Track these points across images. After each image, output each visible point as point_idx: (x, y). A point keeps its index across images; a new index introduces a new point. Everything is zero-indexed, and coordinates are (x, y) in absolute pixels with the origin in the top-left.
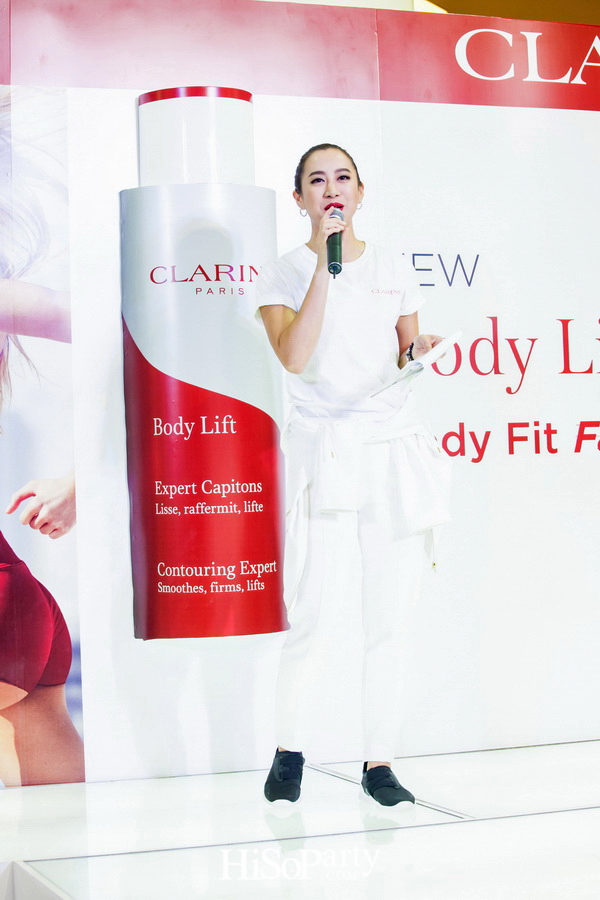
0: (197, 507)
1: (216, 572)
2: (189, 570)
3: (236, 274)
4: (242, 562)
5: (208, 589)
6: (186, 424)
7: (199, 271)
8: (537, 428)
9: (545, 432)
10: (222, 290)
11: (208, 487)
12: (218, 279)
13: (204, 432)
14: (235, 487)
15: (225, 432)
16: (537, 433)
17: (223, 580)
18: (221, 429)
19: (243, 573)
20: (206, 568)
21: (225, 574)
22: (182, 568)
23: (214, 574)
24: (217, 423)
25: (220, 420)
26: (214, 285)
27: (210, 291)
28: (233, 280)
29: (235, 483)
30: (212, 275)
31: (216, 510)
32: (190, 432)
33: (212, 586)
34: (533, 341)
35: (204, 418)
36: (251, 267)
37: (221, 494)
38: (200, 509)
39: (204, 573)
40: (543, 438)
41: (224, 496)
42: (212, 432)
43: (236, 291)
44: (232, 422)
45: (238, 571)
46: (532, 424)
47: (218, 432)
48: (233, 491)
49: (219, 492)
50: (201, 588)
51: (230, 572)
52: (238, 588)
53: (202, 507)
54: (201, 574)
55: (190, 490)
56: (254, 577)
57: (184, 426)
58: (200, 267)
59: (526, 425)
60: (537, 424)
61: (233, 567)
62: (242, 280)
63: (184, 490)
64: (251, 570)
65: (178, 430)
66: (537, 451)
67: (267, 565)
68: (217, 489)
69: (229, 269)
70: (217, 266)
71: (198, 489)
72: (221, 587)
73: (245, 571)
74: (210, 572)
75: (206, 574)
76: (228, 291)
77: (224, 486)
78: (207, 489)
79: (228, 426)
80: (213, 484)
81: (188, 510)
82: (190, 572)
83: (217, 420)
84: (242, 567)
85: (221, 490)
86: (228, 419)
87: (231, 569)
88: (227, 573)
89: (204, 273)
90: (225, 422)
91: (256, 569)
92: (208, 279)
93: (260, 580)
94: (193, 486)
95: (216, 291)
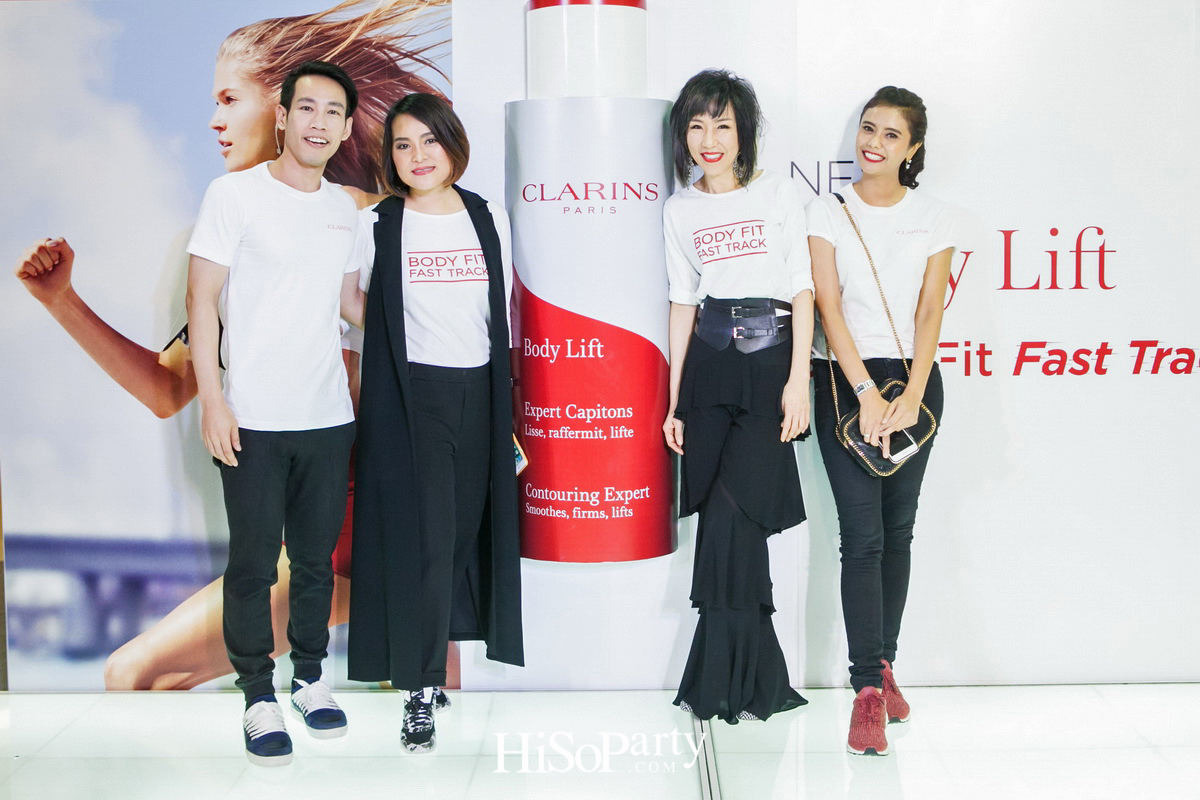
0: (561, 431)
1: (579, 498)
2: (553, 494)
3: (608, 192)
4: (607, 489)
5: (571, 514)
6: (552, 347)
7: (567, 189)
8: (968, 349)
9: (978, 353)
10: (591, 210)
11: (573, 412)
12: (587, 198)
13: (569, 355)
14: (601, 412)
15: (591, 356)
16: (968, 354)
17: (585, 506)
18: (587, 353)
19: (607, 499)
20: (569, 493)
21: (588, 500)
22: (546, 491)
23: (576, 500)
24: (583, 347)
25: (586, 344)
26: (582, 203)
27: (578, 210)
28: (603, 198)
29: (601, 408)
30: (581, 193)
31: (580, 435)
32: (555, 355)
33: (574, 511)
34: (968, 254)
35: (569, 341)
36: (626, 184)
37: (586, 419)
38: (564, 433)
39: (566, 498)
40: (975, 360)
41: (588, 421)
42: (577, 356)
43: (607, 210)
44: (599, 346)
45: (602, 497)
46: (961, 345)
47: (583, 356)
48: (599, 417)
49: (584, 417)
50: (563, 512)
51: (593, 498)
52: (602, 515)
53: (566, 431)
54: (564, 499)
55: (555, 413)
56: (620, 504)
57: (550, 348)
58: (568, 185)
59: (955, 345)
60: (968, 344)
61: (597, 494)
62: (614, 198)
63: (549, 413)
64: (616, 496)
65: (545, 353)
66: (967, 373)
67: (637, 492)
68: (581, 414)
69: (599, 187)
70: (586, 185)
71: (562, 413)
72: (584, 512)
73: (610, 497)
74: (573, 497)
75: (569, 499)
76: (598, 210)
77: (588, 410)
78: (572, 414)
79: (595, 350)
80: (578, 408)
81: (553, 434)
82: (553, 496)
83: (583, 344)
84: (607, 494)
85: (586, 415)
86: (595, 343)
87: (594, 495)
88: (590, 499)
89: (572, 192)
90: (591, 346)
91: (623, 495)
92: (576, 198)
93: (628, 507)
94: (558, 409)
95: (584, 210)
